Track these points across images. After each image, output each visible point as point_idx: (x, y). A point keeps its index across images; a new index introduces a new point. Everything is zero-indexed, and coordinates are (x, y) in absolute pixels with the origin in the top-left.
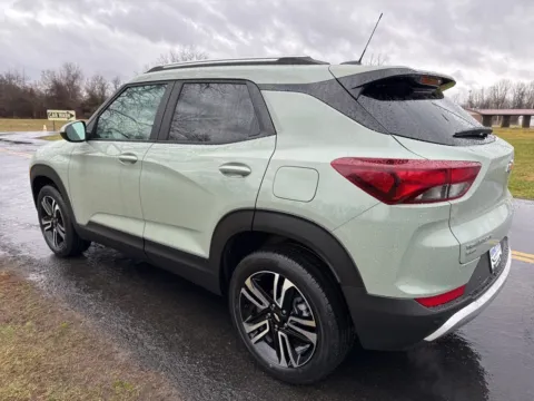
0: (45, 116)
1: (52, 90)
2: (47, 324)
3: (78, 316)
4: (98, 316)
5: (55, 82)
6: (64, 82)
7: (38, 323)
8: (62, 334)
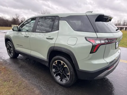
0: (11, 26)
1: (12, 20)
2: (16, 82)
3: (24, 80)
4: (29, 80)
5: (13, 18)
6: (15, 18)
7: (13, 82)
8: (20, 85)
